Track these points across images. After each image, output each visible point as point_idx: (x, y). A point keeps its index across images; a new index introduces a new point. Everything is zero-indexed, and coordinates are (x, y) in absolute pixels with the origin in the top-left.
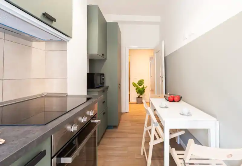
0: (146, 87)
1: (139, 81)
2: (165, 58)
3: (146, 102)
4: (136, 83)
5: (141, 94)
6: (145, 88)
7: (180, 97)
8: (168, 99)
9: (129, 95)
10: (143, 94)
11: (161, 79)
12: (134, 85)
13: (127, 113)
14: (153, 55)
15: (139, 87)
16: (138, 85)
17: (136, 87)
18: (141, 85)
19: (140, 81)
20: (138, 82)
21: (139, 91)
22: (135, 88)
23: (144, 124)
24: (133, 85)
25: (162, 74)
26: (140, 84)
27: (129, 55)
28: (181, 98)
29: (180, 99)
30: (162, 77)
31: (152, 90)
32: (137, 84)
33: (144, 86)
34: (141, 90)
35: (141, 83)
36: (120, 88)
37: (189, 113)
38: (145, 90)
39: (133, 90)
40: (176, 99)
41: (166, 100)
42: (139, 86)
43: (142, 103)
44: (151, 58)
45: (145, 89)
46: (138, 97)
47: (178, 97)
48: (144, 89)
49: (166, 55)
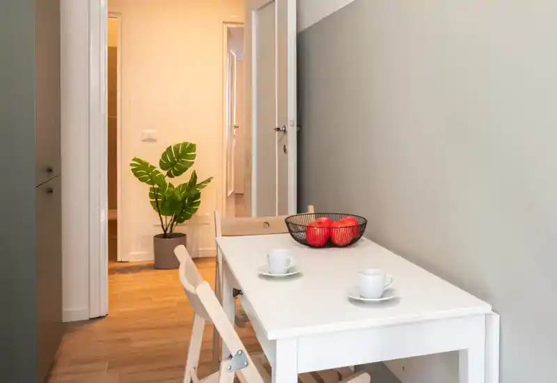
0: (209, 181)
1: (169, 149)
2: (300, 37)
3: (195, 260)
4: (154, 159)
5: (179, 219)
6: (201, 185)
7: (361, 222)
8: (303, 235)
9: (113, 225)
10: (188, 217)
11: (280, 141)
12: (142, 171)
13: (98, 324)
14: (242, 19)
15: (168, 180)
16: (164, 173)
17: (152, 183)
18: (178, 174)
19: (176, 148)
20: (164, 156)
21: (167, 204)
22: (146, 188)
23: (182, 367)
24: (136, 175)
25: (284, 117)
26: (173, 164)
27: (111, 14)
28: (364, 225)
29: (357, 232)
30: (282, 130)
31: (239, 197)
32: (159, 169)
33: (194, 177)
34: (180, 198)
35: (178, 158)
36: (50, 191)
37: (386, 292)
38: (198, 196)
39: (136, 197)
40: (340, 233)
41: (295, 238)
42: (170, 175)
43: (175, 265)
44: (235, 35)
45: (202, 191)
46: (165, 236)
47: (350, 224)
48: (193, 193)
49: (307, 24)
